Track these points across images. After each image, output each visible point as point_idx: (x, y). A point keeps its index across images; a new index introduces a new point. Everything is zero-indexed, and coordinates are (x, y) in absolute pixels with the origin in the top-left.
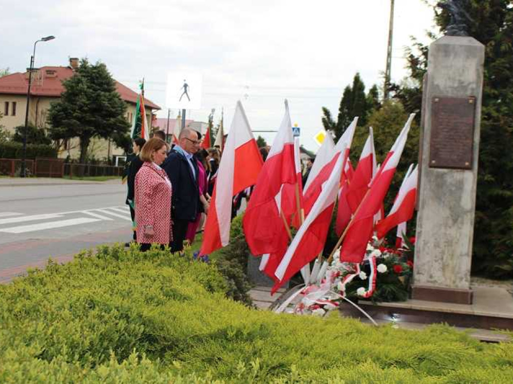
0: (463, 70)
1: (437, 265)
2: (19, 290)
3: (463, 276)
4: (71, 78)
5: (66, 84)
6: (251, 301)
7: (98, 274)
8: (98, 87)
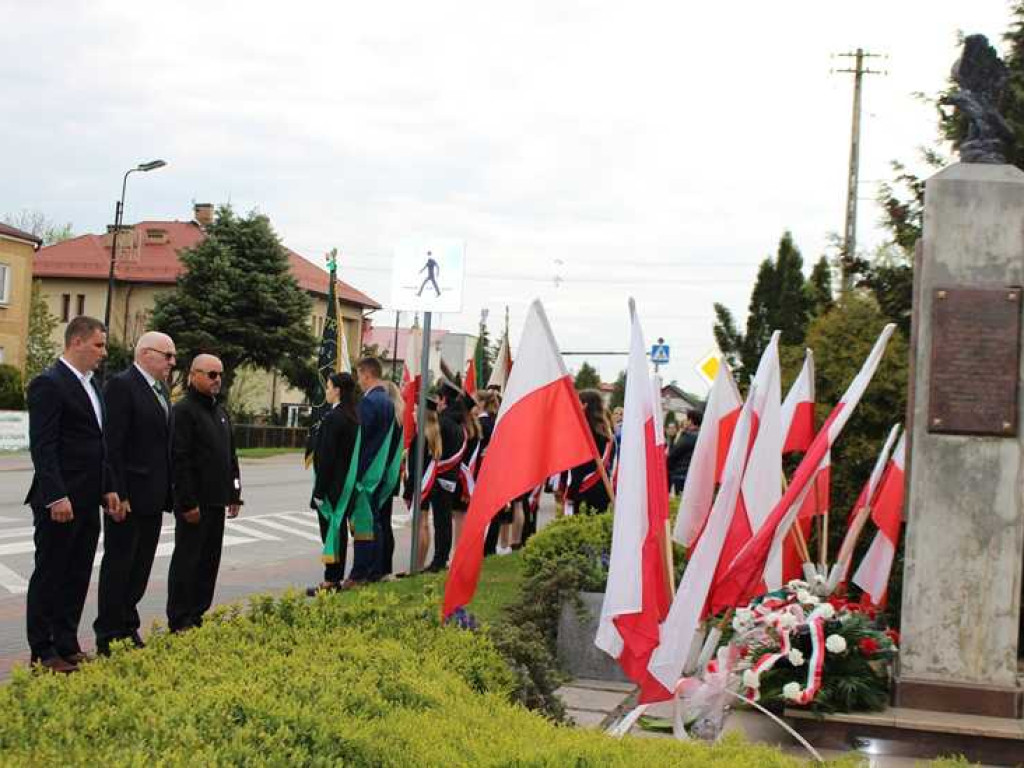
0: (996, 233)
1: (947, 636)
3: (1003, 659)
4: (198, 246)
5: (187, 258)
6: (563, 709)
7: (253, 654)
8: (252, 264)
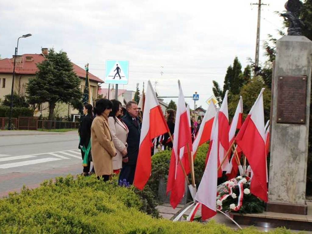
0: (299, 59)
1: (283, 189)
2: (3, 206)
3: (301, 196)
4: (43, 62)
5: (39, 66)
6: (158, 213)
7: (55, 196)
8: (61, 68)
